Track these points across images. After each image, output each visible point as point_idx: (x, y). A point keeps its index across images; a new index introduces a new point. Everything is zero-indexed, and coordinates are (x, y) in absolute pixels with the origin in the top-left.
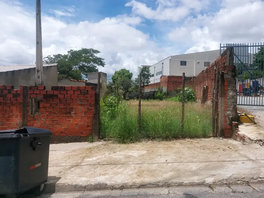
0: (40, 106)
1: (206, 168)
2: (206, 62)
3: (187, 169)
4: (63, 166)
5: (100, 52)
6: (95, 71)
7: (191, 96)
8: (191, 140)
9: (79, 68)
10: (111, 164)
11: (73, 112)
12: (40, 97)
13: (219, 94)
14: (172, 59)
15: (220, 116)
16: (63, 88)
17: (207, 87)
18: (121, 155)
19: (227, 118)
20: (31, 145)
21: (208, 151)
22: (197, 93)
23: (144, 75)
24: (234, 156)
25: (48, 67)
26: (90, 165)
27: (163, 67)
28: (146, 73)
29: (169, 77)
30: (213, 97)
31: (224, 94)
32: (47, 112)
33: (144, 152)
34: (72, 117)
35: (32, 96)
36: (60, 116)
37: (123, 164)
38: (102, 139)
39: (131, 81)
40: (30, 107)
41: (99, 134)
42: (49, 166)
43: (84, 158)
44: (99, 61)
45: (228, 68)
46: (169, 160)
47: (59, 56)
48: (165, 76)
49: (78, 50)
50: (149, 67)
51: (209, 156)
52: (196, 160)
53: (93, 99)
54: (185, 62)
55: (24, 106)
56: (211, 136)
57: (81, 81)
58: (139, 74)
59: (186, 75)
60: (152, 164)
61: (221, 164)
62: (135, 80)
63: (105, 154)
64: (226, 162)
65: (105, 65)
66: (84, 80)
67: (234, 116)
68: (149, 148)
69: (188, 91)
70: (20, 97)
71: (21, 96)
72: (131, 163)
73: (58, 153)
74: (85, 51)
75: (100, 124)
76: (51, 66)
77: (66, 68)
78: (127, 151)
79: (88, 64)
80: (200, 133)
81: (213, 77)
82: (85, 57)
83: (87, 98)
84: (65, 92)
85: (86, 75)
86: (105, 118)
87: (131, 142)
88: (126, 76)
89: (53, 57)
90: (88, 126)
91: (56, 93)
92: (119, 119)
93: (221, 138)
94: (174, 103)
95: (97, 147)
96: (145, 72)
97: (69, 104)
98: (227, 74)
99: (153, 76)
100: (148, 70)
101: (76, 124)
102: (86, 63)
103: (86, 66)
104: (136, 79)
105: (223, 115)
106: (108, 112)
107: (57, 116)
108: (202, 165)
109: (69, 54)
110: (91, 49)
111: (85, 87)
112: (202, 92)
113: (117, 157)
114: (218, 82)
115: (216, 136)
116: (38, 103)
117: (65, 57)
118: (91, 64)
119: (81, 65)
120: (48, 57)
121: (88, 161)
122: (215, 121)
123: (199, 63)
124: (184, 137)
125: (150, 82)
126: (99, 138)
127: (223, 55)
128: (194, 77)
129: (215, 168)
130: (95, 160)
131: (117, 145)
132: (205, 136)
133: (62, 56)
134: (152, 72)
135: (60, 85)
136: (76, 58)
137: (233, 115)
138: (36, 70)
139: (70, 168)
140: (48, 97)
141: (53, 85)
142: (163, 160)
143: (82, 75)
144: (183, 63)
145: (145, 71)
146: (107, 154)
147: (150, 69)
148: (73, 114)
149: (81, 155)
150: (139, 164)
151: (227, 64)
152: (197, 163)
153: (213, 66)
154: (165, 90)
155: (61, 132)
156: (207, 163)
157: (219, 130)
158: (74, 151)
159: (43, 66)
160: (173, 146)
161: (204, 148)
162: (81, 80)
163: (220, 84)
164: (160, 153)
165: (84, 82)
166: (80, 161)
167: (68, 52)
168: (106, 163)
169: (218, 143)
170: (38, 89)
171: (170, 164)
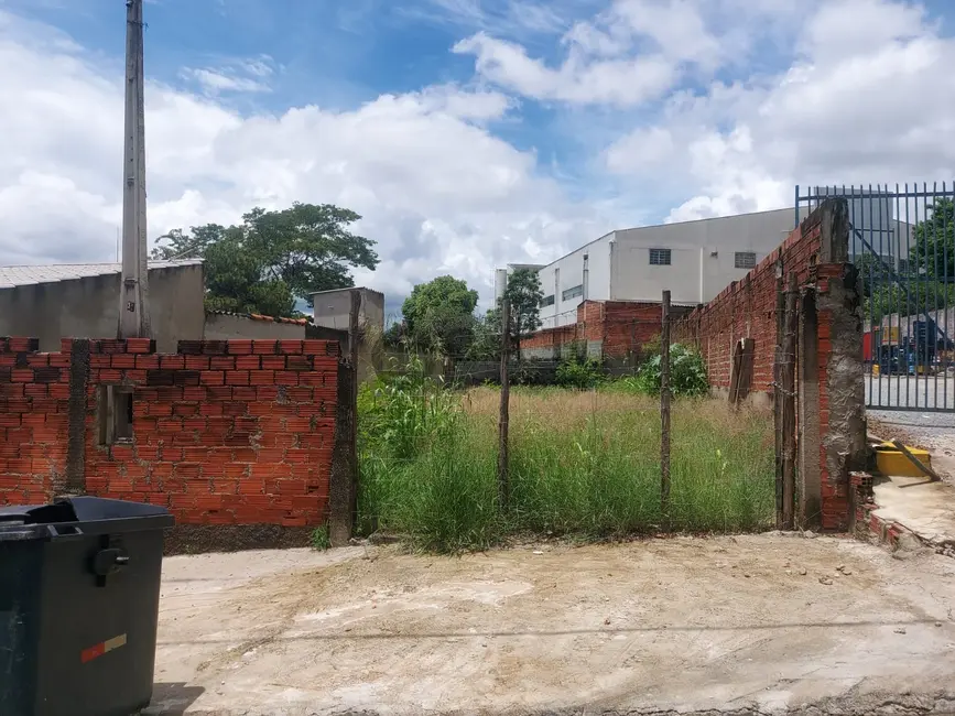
0: (137, 414)
1: (760, 654)
2: (741, 254)
3: (688, 655)
4: (215, 642)
5: (359, 217)
6: (342, 286)
7: (692, 374)
8: (698, 541)
9: (284, 273)
10: (398, 635)
11: (257, 437)
12: (134, 382)
13: (799, 370)
14: (621, 243)
15: (803, 450)
16: (222, 349)
17: (751, 343)
18: (435, 599)
19: (829, 458)
20: (89, 563)
21: (765, 585)
22: (711, 362)
23: (518, 299)
24: (860, 603)
25: (168, 269)
26: (317, 638)
27: (586, 271)
28: (526, 291)
29: (609, 306)
30: (776, 378)
31: (817, 370)
32: (160, 434)
33: (524, 588)
34: (251, 454)
35: (104, 376)
36: (205, 451)
37: (442, 636)
38: (364, 535)
39: (473, 321)
40: (97, 416)
41: (354, 517)
42: (158, 641)
43: (294, 610)
44: (357, 251)
45: (830, 272)
46: (619, 619)
47: (212, 230)
48: (592, 302)
49: (280, 212)
50: (537, 269)
51: (770, 603)
52: (718, 618)
53: (333, 386)
54: (668, 252)
55: (75, 412)
56: (773, 526)
57: (289, 322)
58: (500, 294)
59: (675, 300)
60: (551, 637)
61: (816, 636)
62: (486, 315)
63: (375, 597)
64: (836, 628)
65: (377, 262)
66: (303, 316)
67: (856, 449)
68: (538, 570)
69: (680, 358)
70: (62, 380)
71: (65, 378)
72: (473, 631)
73: (197, 589)
74: (306, 213)
75: (357, 478)
76: (182, 267)
77: (235, 274)
78: (456, 583)
79: (315, 260)
80: (731, 512)
81: (771, 305)
82: (303, 235)
83: (307, 382)
84: (226, 363)
85: (310, 299)
86: (375, 459)
87: (473, 546)
88: (452, 302)
89: (192, 236)
90: (312, 488)
91: (193, 364)
92: (427, 459)
93: (809, 533)
94: (629, 400)
95: (346, 568)
96: (522, 288)
97: (243, 408)
98: (826, 293)
99: (551, 301)
100: (535, 281)
101: (269, 482)
102: (308, 256)
103: (310, 268)
104: (489, 312)
105: (815, 448)
106: (387, 436)
107: (196, 451)
108: (746, 639)
109: (249, 224)
110: (328, 206)
111: (303, 344)
112: (731, 362)
113: (420, 606)
114: (794, 325)
115: (790, 527)
116: (127, 402)
117: (235, 233)
118: (327, 259)
119: (291, 262)
120: (171, 236)
121: (308, 622)
122: (784, 469)
123: (715, 255)
124: (670, 529)
125: (540, 324)
126: (353, 534)
127: (809, 225)
128: (700, 306)
129: (795, 652)
130: (335, 620)
131: (419, 562)
132: (749, 526)
133: (223, 232)
134: (547, 286)
135: (212, 335)
136: (274, 237)
137: (851, 447)
138: (123, 279)
139: (239, 652)
140: (166, 380)
141: (186, 337)
142: (593, 619)
143: (295, 298)
144: (661, 257)
145: (523, 285)
146: (381, 594)
147: (541, 277)
148: (257, 441)
149: (284, 601)
150: (502, 634)
151: (823, 259)
152: (722, 632)
153: (770, 267)
154: (594, 351)
155: (211, 511)
156: (764, 631)
157: (802, 504)
158: (258, 583)
159: (151, 266)
160: (629, 562)
161: (746, 571)
162: (290, 316)
163: (801, 331)
164: (581, 594)
165: (303, 324)
166: (278, 623)
167: (247, 216)
168: (378, 632)
169: (799, 552)
170: (129, 350)
171: (621, 637)
